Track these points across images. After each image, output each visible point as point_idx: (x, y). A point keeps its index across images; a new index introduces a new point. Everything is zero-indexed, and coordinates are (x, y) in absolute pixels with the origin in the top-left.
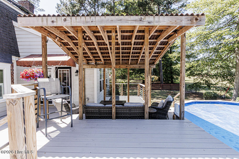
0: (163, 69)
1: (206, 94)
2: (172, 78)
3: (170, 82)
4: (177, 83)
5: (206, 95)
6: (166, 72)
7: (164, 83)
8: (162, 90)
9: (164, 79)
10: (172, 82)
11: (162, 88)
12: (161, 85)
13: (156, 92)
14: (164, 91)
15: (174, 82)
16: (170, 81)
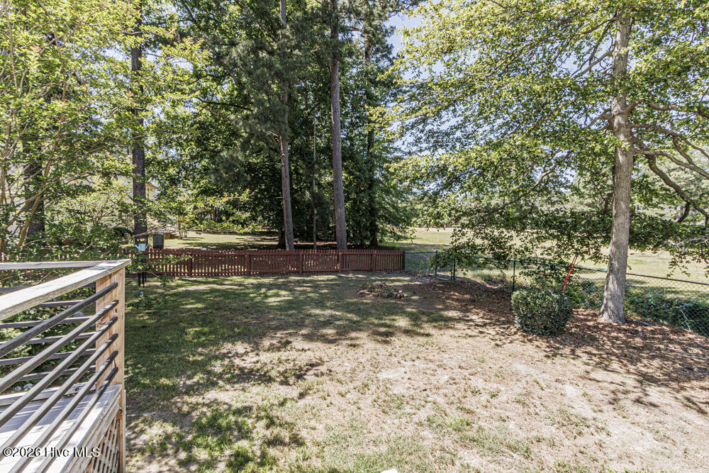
0: (347, 199)
1: (525, 298)
2: (374, 229)
3: (368, 243)
4: (388, 245)
5: (527, 304)
6: (355, 210)
7: (349, 247)
8: (343, 272)
9: (348, 232)
10: (374, 244)
11: (342, 266)
12: (338, 256)
13: (316, 287)
14: (350, 275)
15: (379, 244)
16: (366, 238)
